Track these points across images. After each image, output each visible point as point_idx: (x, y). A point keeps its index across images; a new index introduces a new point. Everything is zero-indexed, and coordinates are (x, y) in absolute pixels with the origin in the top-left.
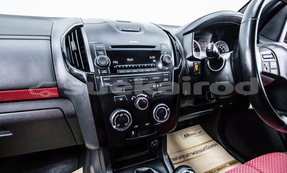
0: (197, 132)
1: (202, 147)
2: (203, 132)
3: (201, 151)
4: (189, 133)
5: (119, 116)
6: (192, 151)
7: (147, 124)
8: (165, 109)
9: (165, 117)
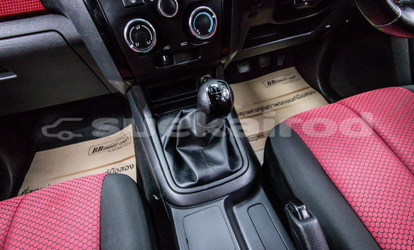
0: (288, 77)
1: (291, 97)
2: (298, 76)
3: (289, 101)
4: (275, 79)
5: (135, 29)
6: (275, 102)
7: (183, 44)
8: (209, 15)
9: (209, 31)
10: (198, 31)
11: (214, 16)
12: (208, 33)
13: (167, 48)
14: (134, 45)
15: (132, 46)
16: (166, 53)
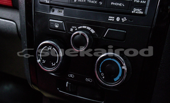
8: (119, 65)
9: (115, 79)
10: (102, 74)
11: (124, 67)
12: (114, 82)
13: (71, 75)
14: (42, 61)
15: (39, 61)
16: (70, 80)
